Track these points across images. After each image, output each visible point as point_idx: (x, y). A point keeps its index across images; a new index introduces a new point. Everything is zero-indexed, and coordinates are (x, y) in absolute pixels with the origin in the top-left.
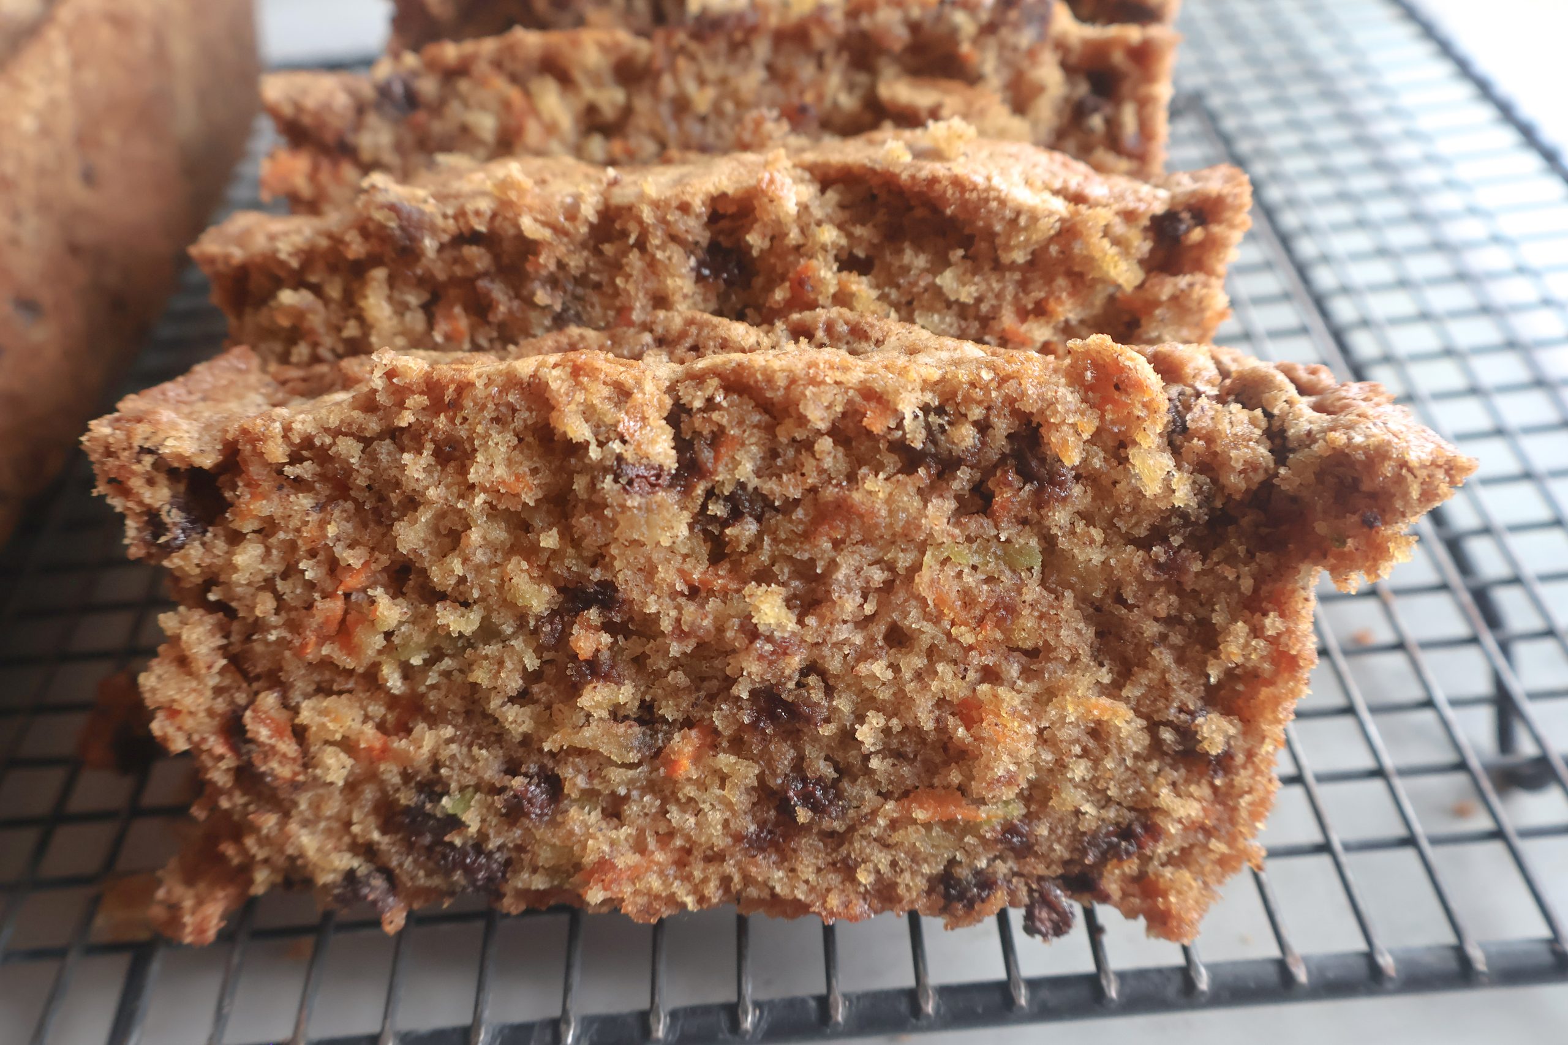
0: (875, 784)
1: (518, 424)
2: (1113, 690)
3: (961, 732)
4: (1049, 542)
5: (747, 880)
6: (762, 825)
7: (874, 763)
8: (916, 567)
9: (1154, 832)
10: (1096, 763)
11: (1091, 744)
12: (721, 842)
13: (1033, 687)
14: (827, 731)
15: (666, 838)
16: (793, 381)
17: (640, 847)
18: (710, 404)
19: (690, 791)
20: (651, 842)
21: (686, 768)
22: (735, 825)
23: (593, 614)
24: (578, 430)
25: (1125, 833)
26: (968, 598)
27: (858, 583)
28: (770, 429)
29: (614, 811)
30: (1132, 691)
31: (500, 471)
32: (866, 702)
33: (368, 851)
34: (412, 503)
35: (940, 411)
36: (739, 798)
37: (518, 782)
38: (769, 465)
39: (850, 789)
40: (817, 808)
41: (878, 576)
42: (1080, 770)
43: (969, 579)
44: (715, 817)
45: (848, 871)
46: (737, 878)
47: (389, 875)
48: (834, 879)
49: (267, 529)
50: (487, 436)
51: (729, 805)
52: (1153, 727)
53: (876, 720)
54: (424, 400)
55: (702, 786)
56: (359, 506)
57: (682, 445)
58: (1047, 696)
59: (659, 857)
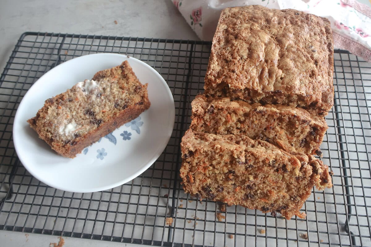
0: (258, 196)
1: (229, 154)
2: (287, 192)
3: (269, 194)
4: (283, 176)
5: (242, 203)
6: (245, 198)
7: (258, 195)
8: (268, 177)
9: (288, 208)
10: (283, 199)
11: (283, 197)
12: (240, 198)
13: (278, 191)
14: (254, 190)
15: (234, 197)
16: (259, 156)
17: (231, 198)
18: (249, 156)
19: (237, 193)
20: (232, 197)
21: (238, 190)
22: (242, 198)
23: (232, 174)
24: (236, 157)
25: (285, 207)
26: (273, 180)
27: (261, 177)
28: (255, 160)
29: (229, 193)
30: (289, 193)
31: (226, 159)
32: (259, 189)
33: (200, 192)
34: (215, 159)
35: (275, 161)
36: (243, 195)
37: (219, 188)
38: (254, 164)
39: (255, 197)
40: (251, 197)
41: (264, 176)
42: (281, 200)
43: (273, 179)
44: (240, 196)
45: (253, 204)
46: (241, 203)
47: (201, 194)
48: (251, 205)
49: (198, 158)
50: (225, 155)
51: (242, 195)
52: (291, 197)
53: (260, 191)
54: (220, 150)
55: (239, 193)
56: (209, 158)
57: (246, 160)
58: (280, 192)
59: (233, 199)
